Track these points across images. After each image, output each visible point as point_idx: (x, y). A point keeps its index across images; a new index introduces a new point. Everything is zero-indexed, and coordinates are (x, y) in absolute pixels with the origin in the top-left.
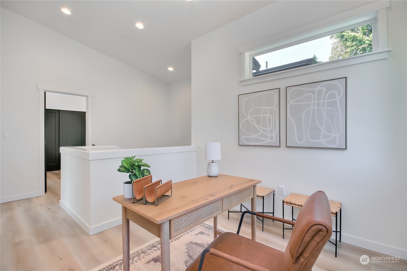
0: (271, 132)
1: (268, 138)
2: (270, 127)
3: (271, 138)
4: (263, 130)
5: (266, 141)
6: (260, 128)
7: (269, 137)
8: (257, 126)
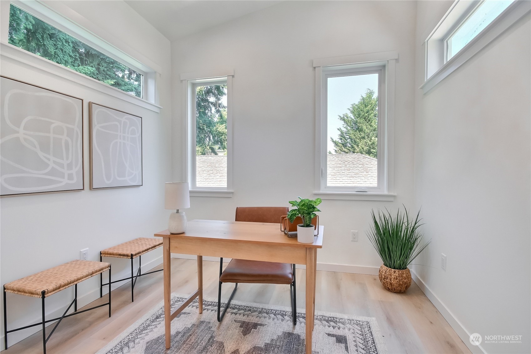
0: (70, 166)
1: (64, 178)
2: (67, 159)
3: (70, 177)
4: (55, 162)
5: (61, 182)
6: (49, 159)
7: (66, 176)
8: (41, 154)
